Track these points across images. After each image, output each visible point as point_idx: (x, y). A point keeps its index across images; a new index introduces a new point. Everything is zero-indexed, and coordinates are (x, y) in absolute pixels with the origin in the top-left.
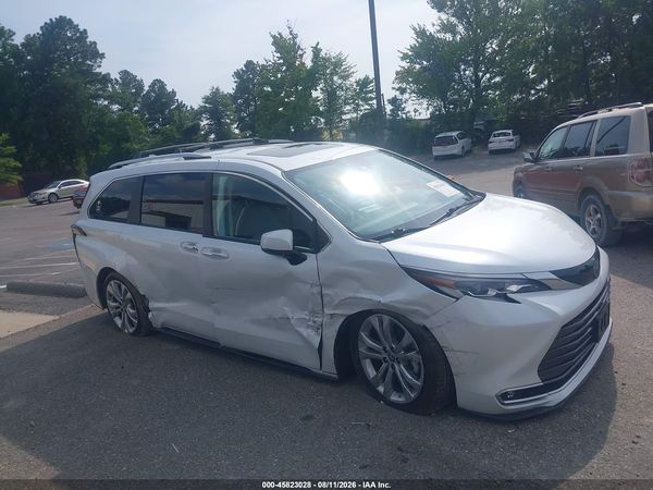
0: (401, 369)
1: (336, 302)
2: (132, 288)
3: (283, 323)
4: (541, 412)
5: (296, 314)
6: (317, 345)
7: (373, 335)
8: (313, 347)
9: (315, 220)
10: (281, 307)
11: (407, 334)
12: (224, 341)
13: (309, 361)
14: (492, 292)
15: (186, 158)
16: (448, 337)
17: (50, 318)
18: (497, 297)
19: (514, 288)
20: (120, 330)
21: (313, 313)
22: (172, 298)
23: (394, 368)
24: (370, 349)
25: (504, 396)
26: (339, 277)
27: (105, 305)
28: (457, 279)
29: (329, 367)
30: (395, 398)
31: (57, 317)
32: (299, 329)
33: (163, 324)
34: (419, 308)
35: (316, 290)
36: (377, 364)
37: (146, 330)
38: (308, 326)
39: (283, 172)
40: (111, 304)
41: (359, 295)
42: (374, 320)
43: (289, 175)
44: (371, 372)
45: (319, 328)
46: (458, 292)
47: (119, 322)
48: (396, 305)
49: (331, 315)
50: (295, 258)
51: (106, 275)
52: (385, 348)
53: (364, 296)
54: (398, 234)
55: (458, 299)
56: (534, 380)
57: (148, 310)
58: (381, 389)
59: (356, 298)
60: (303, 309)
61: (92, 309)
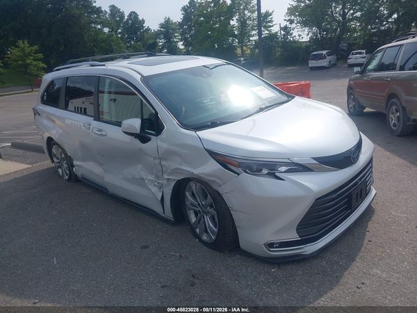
0: (208, 220)
1: (169, 171)
2: (64, 151)
3: (141, 182)
4: (299, 258)
5: (144, 174)
6: (160, 199)
7: (193, 195)
8: (157, 199)
9: (157, 113)
10: (138, 170)
11: (209, 196)
12: (111, 190)
13: (157, 208)
14: (265, 171)
15: (92, 66)
16: (232, 201)
17: (27, 166)
18: (268, 174)
19: (284, 169)
20: (61, 177)
21: (157, 177)
22: (83, 160)
23: (204, 218)
24: (192, 205)
25: (271, 245)
26: (169, 154)
27: (53, 161)
28: (240, 161)
29: (169, 214)
30: (205, 237)
31: (31, 166)
32: (150, 187)
33: (82, 175)
34: (216, 180)
35: (157, 161)
36: (196, 213)
37: (74, 179)
38: (155, 185)
39: (142, 76)
40: (55, 160)
41: (182, 167)
42: (193, 185)
43: (145, 79)
44: (193, 219)
45: (161, 187)
46: (239, 170)
47: (60, 171)
48: (203, 176)
49: (168, 179)
50: (143, 138)
51: (50, 141)
52: (199, 204)
53: (185, 168)
54: (214, 124)
55: (239, 174)
56: (294, 236)
57: (73, 166)
58: (198, 230)
59: (180, 169)
60: (152, 174)
61: (46, 163)
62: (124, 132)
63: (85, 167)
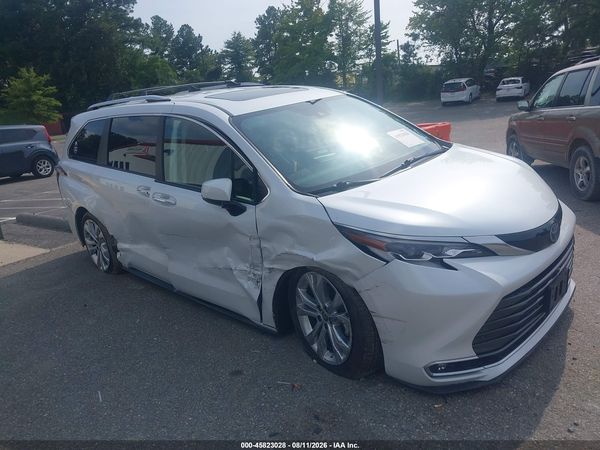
0: (332, 329)
1: (273, 256)
2: (103, 228)
3: (227, 273)
4: (475, 387)
5: (232, 262)
6: (256, 298)
7: (309, 292)
8: (252, 299)
9: (255, 170)
10: (225, 257)
11: (338, 295)
12: (178, 285)
13: (252, 314)
14: (427, 256)
15: (149, 101)
16: (377, 302)
17: (42, 251)
18: (433, 260)
19: (451, 252)
20: (97, 267)
21: (253, 266)
22: (134, 241)
23: (327, 328)
24: (307, 307)
25: (433, 369)
26: (276, 231)
27: (84, 243)
28: (389, 241)
29: (269, 321)
30: (327, 357)
31: (48, 251)
32: (241, 281)
33: (130, 264)
34: (349, 269)
35: (255, 243)
36: (313, 321)
37: (117, 270)
38: (249, 279)
39: (231, 116)
40: (88, 241)
41: (295, 252)
42: (310, 278)
43: (237, 121)
44: (308, 329)
45: (258, 281)
46: (388, 255)
47: (95, 257)
48: (328, 264)
49: (270, 269)
50: (234, 208)
51: (82, 214)
52: (319, 307)
53: (300, 253)
54: (341, 187)
55: (388, 262)
56: (469, 354)
57: (116, 250)
58: (315, 347)
59: (291, 254)
60: (244, 261)
61: (73, 246)
62: (204, 199)
63: (135, 252)
